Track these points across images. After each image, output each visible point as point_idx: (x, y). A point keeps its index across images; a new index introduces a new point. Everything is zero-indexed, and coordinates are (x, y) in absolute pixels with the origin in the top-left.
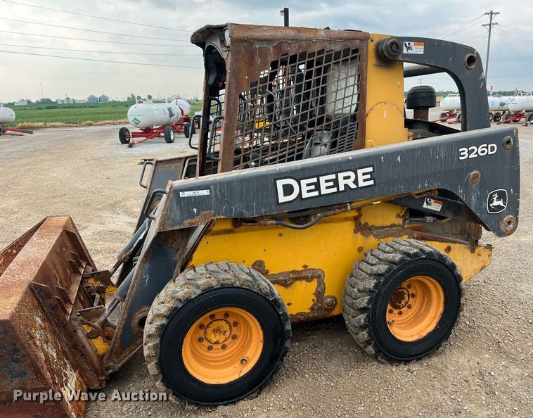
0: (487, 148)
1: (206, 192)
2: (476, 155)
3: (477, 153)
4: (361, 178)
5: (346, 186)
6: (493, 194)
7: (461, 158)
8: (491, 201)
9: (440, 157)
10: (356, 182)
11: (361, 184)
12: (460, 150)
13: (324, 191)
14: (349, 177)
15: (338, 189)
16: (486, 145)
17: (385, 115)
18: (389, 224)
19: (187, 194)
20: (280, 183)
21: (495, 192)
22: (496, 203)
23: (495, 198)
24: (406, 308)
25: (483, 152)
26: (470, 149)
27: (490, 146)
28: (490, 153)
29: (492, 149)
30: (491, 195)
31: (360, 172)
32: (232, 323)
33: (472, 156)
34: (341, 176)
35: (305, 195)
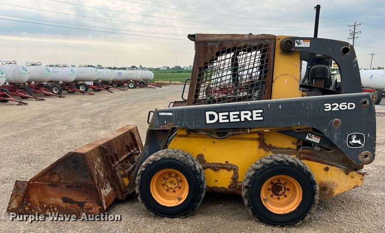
0: (347, 105)
1: (170, 114)
2: (338, 109)
3: (338, 108)
4: (255, 115)
5: (245, 118)
6: (352, 135)
7: (325, 110)
8: (350, 139)
9: (310, 108)
10: (251, 117)
11: (255, 118)
12: (325, 105)
13: (232, 120)
14: (247, 114)
15: (240, 120)
16: (346, 103)
17: (286, 82)
18: (286, 147)
19: (162, 114)
20: (208, 114)
21: (354, 134)
22: (354, 141)
23: (354, 138)
24: (283, 196)
25: (343, 107)
26: (333, 105)
27: (349, 104)
28: (349, 108)
29: (351, 106)
30: (350, 136)
31: (254, 112)
32: (179, 180)
33: (334, 109)
34: (242, 113)
35: (221, 121)
